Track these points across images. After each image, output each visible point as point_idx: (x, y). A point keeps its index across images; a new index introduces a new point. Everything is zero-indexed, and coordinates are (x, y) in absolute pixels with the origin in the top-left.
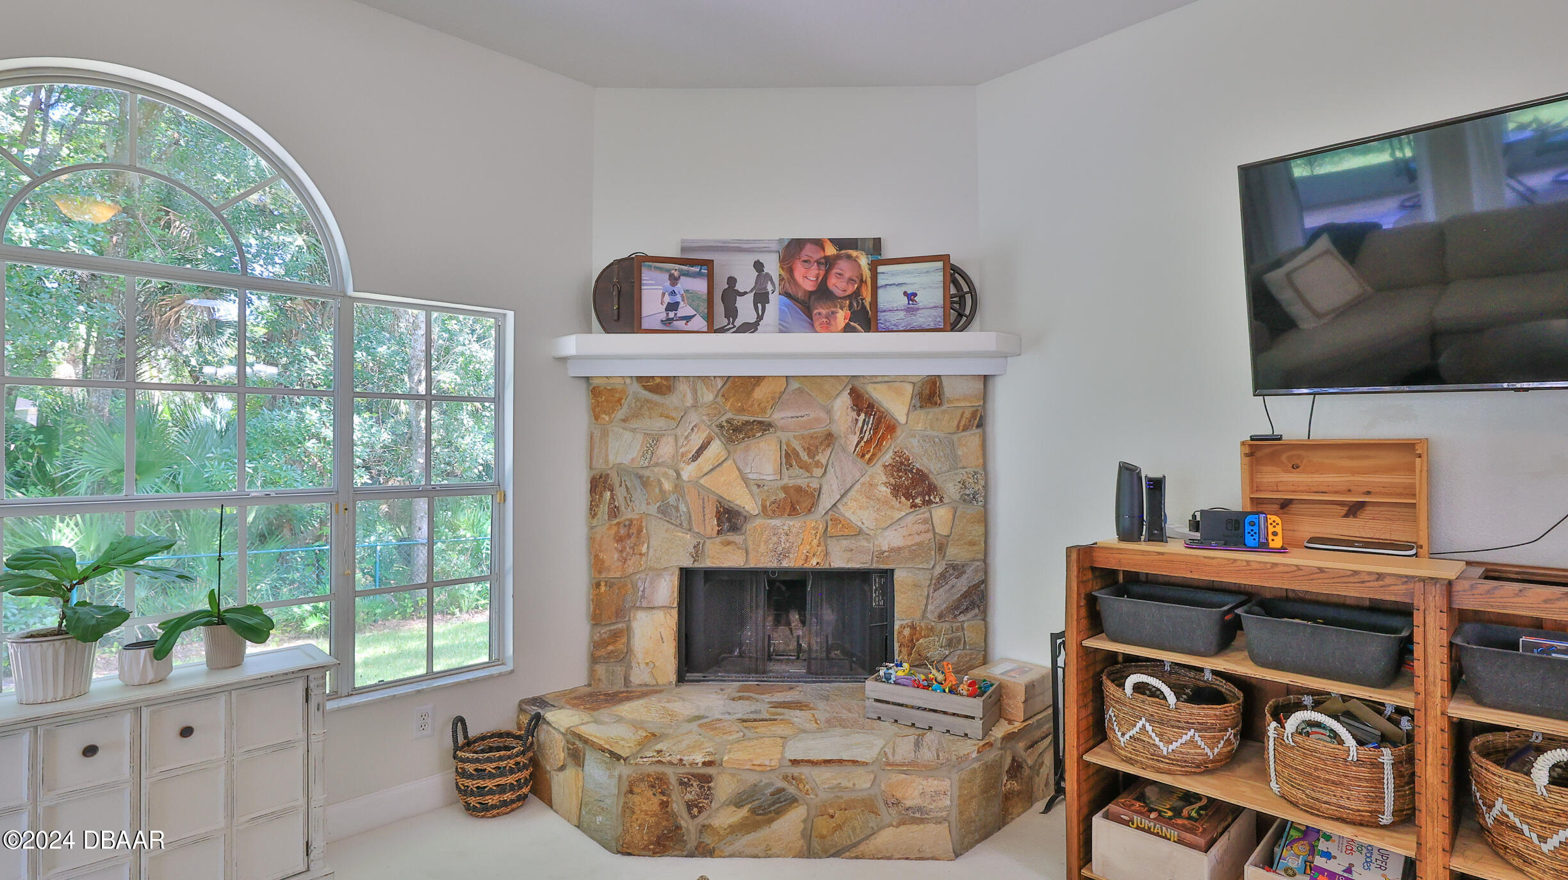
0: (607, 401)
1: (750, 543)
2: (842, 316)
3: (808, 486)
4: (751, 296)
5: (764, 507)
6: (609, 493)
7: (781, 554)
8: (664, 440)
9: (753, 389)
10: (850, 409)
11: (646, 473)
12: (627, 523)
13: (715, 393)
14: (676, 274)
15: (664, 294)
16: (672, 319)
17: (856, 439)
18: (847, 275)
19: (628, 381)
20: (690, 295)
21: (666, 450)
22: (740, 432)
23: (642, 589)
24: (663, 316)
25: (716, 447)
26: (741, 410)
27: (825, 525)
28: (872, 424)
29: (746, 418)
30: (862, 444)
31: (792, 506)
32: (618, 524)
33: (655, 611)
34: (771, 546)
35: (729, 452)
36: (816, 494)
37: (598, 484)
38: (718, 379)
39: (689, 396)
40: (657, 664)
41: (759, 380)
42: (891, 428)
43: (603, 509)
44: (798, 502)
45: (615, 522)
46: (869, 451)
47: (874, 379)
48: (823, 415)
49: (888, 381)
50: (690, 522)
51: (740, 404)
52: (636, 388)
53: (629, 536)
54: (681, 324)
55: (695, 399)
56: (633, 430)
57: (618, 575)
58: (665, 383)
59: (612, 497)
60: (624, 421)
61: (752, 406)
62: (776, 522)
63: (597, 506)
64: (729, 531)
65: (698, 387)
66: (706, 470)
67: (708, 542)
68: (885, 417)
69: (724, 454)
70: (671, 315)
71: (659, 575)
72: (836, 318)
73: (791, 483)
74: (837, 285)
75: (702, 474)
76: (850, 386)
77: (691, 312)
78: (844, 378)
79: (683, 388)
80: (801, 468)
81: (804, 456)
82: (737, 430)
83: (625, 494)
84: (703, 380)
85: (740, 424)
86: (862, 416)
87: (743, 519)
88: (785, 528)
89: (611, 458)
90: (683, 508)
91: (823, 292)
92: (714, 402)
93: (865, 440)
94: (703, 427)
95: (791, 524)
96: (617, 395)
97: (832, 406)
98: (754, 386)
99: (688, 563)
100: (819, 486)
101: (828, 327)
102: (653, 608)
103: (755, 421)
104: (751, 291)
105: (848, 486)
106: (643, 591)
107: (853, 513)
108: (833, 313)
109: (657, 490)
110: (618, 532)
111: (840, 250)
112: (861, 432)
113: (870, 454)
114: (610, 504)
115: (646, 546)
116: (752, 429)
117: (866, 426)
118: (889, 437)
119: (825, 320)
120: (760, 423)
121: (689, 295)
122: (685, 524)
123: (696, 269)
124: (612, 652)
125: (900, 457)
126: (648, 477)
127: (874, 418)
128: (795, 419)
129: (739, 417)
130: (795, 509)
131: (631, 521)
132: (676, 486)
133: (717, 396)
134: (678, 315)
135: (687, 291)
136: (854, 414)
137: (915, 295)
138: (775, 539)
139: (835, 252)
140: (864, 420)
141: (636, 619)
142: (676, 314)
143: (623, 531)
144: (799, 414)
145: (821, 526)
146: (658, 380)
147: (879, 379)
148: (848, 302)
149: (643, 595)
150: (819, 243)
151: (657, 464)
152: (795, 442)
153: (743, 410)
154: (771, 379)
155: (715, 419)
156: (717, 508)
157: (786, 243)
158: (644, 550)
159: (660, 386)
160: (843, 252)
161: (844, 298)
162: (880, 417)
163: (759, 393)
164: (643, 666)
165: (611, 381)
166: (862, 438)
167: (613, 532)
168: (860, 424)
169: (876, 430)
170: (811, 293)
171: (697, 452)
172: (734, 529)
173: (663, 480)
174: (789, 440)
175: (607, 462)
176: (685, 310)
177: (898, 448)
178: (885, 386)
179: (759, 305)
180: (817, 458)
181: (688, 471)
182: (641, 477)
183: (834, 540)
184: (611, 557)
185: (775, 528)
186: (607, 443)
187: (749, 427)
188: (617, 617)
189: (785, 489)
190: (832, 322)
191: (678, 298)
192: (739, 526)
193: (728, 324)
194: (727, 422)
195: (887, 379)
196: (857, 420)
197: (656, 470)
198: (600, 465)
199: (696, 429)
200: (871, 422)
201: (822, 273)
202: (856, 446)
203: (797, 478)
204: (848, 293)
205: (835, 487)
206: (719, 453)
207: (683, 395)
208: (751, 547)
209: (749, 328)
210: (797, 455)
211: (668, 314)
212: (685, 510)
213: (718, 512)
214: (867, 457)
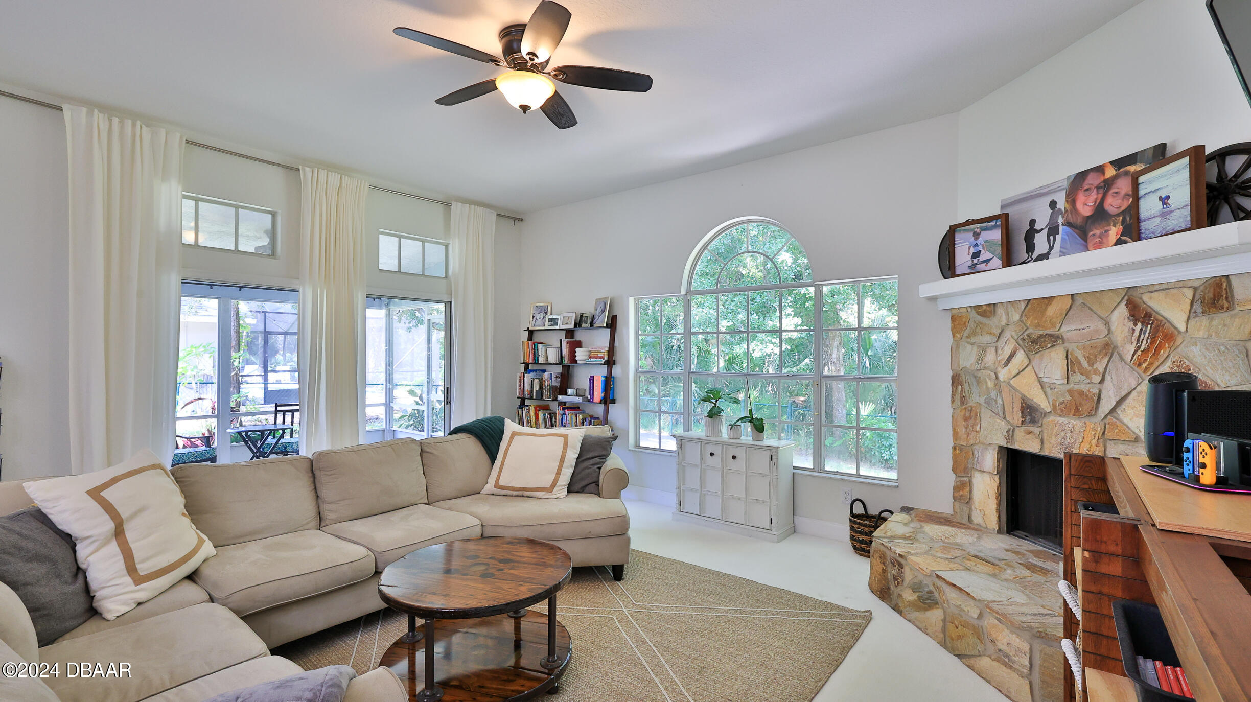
0: (959, 324)
1: (1045, 435)
2: (1114, 232)
3: (1089, 391)
4: (1045, 232)
5: (1054, 406)
6: (960, 387)
7: (1067, 447)
8: (988, 350)
9: (1046, 308)
10: (1127, 320)
11: (979, 374)
12: (970, 408)
13: (1021, 313)
14: (978, 231)
15: (970, 247)
16: (976, 264)
17: (1132, 348)
18: (1123, 192)
19: (969, 310)
20: (989, 244)
21: (990, 357)
22: (1037, 343)
23: (977, 456)
24: (970, 263)
25: (1020, 356)
26: (1038, 326)
27: (1103, 428)
28: (1149, 333)
29: (1041, 332)
30: (1139, 353)
31: (1077, 408)
32: (965, 408)
33: (985, 474)
34: (1060, 440)
35: (1030, 360)
36: (1096, 398)
37: (956, 380)
38: (1022, 302)
39: (1004, 317)
40: (986, 513)
41: (1050, 299)
42: (1170, 337)
43: (958, 397)
44: (1080, 404)
45: (963, 407)
46: (1146, 360)
47: (1152, 289)
48: (1101, 326)
49: (1165, 288)
50: (1004, 413)
51: (1036, 321)
52: (973, 314)
53: (970, 418)
54: (983, 266)
55: (1008, 319)
56: (972, 344)
57: (964, 444)
58: (988, 309)
59: (962, 388)
60: (968, 337)
61: (1046, 321)
62: (1062, 420)
63: (955, 396)
64: (1030, 422)
65: (1009, 310)
66: (1014, 374)
67: (1017, 429)
68: (1163, 325)
69: (1026, 361)
70: (975, 261)
71: (986, 449)
72: (1108, 236)
73: (1076, 387)
74: (1113, 204)
75: (1011, 377)
76: (1126, 298)
77: (991, 256)
78: (1120, 290)
79: (1000, 311)
80: (1082, 374)
81: (1085, 364)
82: (1034, 342)
83: (968, 389)
84: (1012, 305)
85: (1036, 337)
86: (1139, 326)
87: (1040, 414)
88: (1070, 425)
89: (961, 363)
90: (1000, 401)
91: (1100, 215)
92: (1020, 320)
93: (1142, 349)
94: (1012, 340)
95: (1075, 423)
96: (964, 320)
97: (1111, 319)
98: (1047, 305)
99: (1003, 443)
100: (1098, 391)
101: (1099, 246)
102: (985, 472)
103: (1047, 334)
104: (1046, 227)
105: (1123, 394)
106: (978, 458)
107: (1131, 420)
108: (1107, 231)
109: (985, 387)
110: (965, 414)
111: (1120, 168)
112: (1138, 341)
113: (1147, 363)
114: (961, 394)
115: (979, 426)
116: (1045, 341)
117: (1142, 336)
118: (1167, 346)
119: (1098, 240)
120: (1051, 335)
121: (987, 244)
122: (1001, 414)
123: (993, 223)
124: (961, 496)
125: (1179, 367)
126: (980, 377)
127: (1151, 327)
128: (1078, 331)
129: (1036, 332)
130: (1078, 410)
131: (972, 407)
132: (996, 385)
133: (1021, 316)
134: (980, 260)
135: (986, 241)
136: (1131, 324)
137: (1168, 197)
138: (1062, 434)
139: (1114, 172)
140: (1141, 330)
141: (974, 477)
142: (978, 260)
143: (967, 414)
144: (1082, 327)
145: (1099, 428)
146: (984, 307)
147: (1157, 288)
148: (1121, 218)
149: (977, 461)
150: (1100, 169)
151: (985, 368)
152: (1078, 351)
153: (1039, 325)
154: (1059, 298)
155: (1020, 334)
156: (1021, 403)
157: (1073, 178)
158: (978, 429)
159: (987, 311)
160: (1122, 170)
161: (1118, 215)
162: (1158, 326)
163: (1051, 311)
164: (978, 511)
165: (961, 310)
166: (1139, 347)
167: (962, 413)
168: (1137, 334)
169: (1153, 339)
170: (1088, 217)
171: (1007, 360)
172: (1033, 421)
173: (987, 379)
174: (1073, 350)
175: (959, 365)
176: (985, 255)
177: (1177, 358)
178: (1161, 294)
179: (1051, 238)
180: (1095, 366)
181: (1003, 374)
182: (975, 377)
183: (1112, 442)
184: (962, 431)
185: (1062, 424)
186: (959, 353)
187: (1042, 340)
188: (964, 472)
189: (1070, 392)
190: (1105, 241)
191: (980, 248)
192: (1037, 420)
193: (1028, 258)
194: (1028, 336)
195: (1165, 286)
196: (1134, 330)
197: (984, 372)
198: (955, 367)
199: (1008, 342)
200: (1148, 331)
201: (1100, 196)
202: (1133, 355)
203: (1079, 382)
204: (1123, 208)
205: (1111, 393)
206: (1023, 361)
207: (1001, 317)
208: (1045, 438)
209: (1043, 257)
210: (1079, 363)
211: (973, 261)
212: (1001, 403)
213: (1022, 407)
214: (1144, 366)
